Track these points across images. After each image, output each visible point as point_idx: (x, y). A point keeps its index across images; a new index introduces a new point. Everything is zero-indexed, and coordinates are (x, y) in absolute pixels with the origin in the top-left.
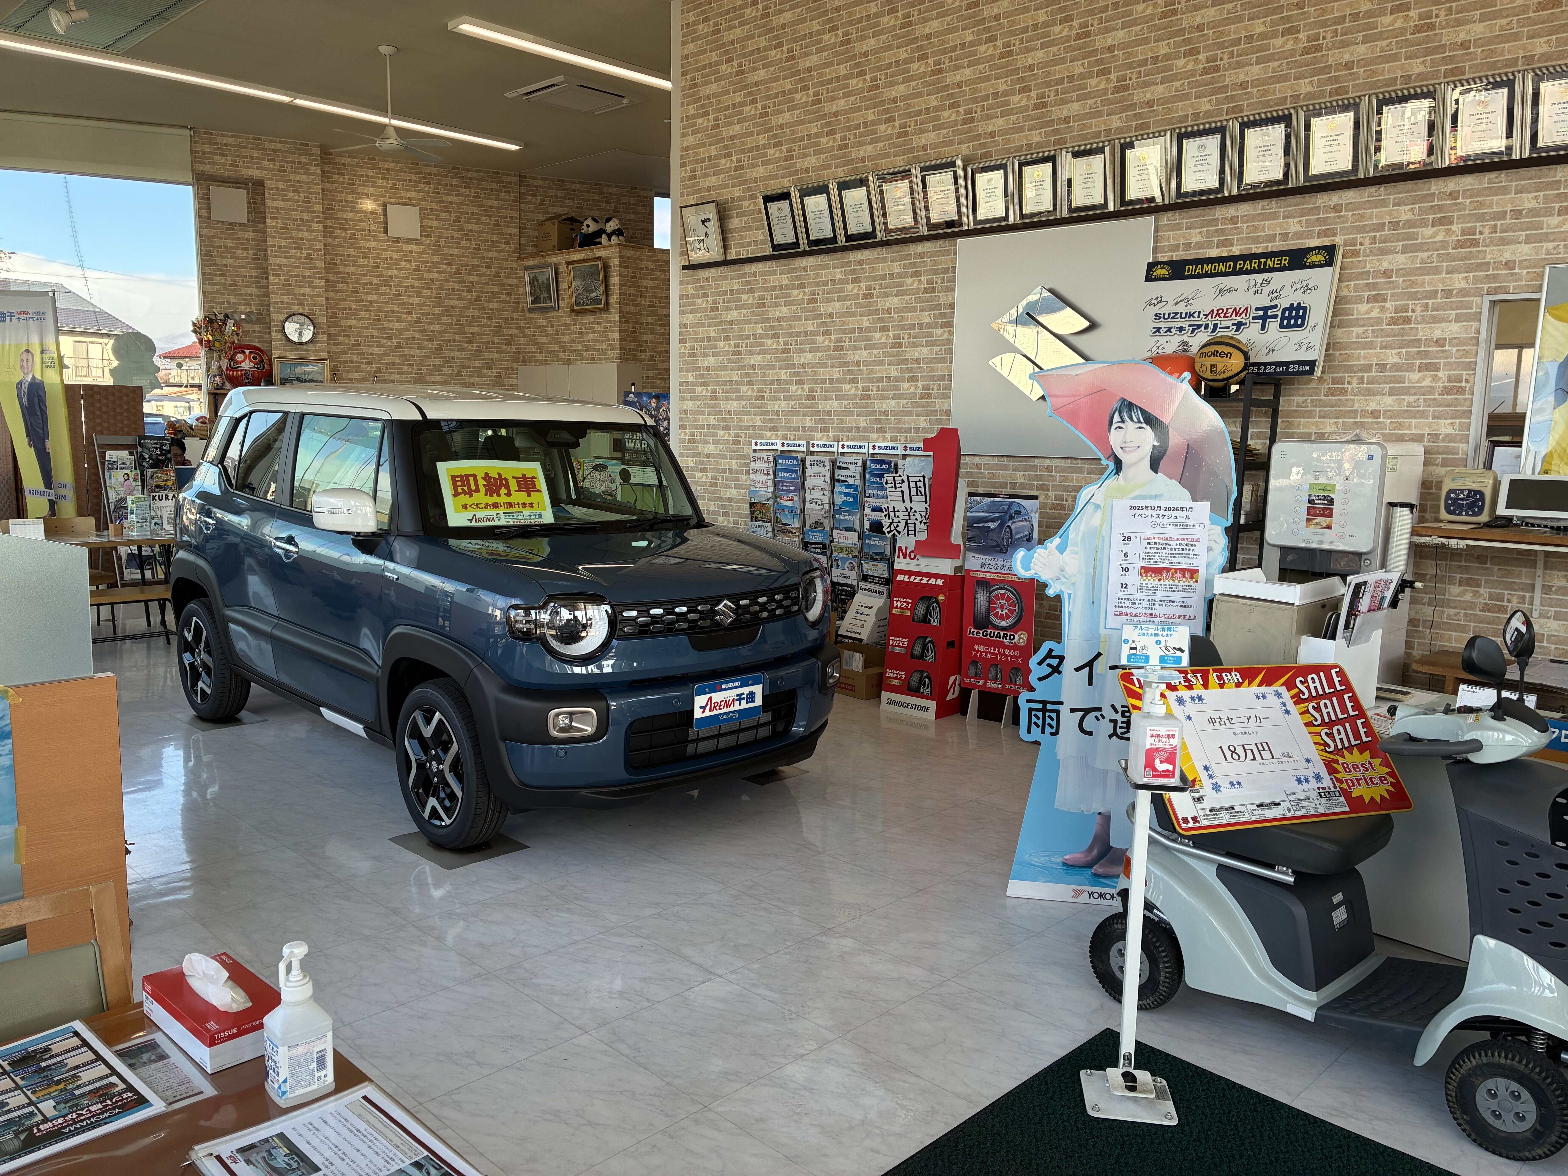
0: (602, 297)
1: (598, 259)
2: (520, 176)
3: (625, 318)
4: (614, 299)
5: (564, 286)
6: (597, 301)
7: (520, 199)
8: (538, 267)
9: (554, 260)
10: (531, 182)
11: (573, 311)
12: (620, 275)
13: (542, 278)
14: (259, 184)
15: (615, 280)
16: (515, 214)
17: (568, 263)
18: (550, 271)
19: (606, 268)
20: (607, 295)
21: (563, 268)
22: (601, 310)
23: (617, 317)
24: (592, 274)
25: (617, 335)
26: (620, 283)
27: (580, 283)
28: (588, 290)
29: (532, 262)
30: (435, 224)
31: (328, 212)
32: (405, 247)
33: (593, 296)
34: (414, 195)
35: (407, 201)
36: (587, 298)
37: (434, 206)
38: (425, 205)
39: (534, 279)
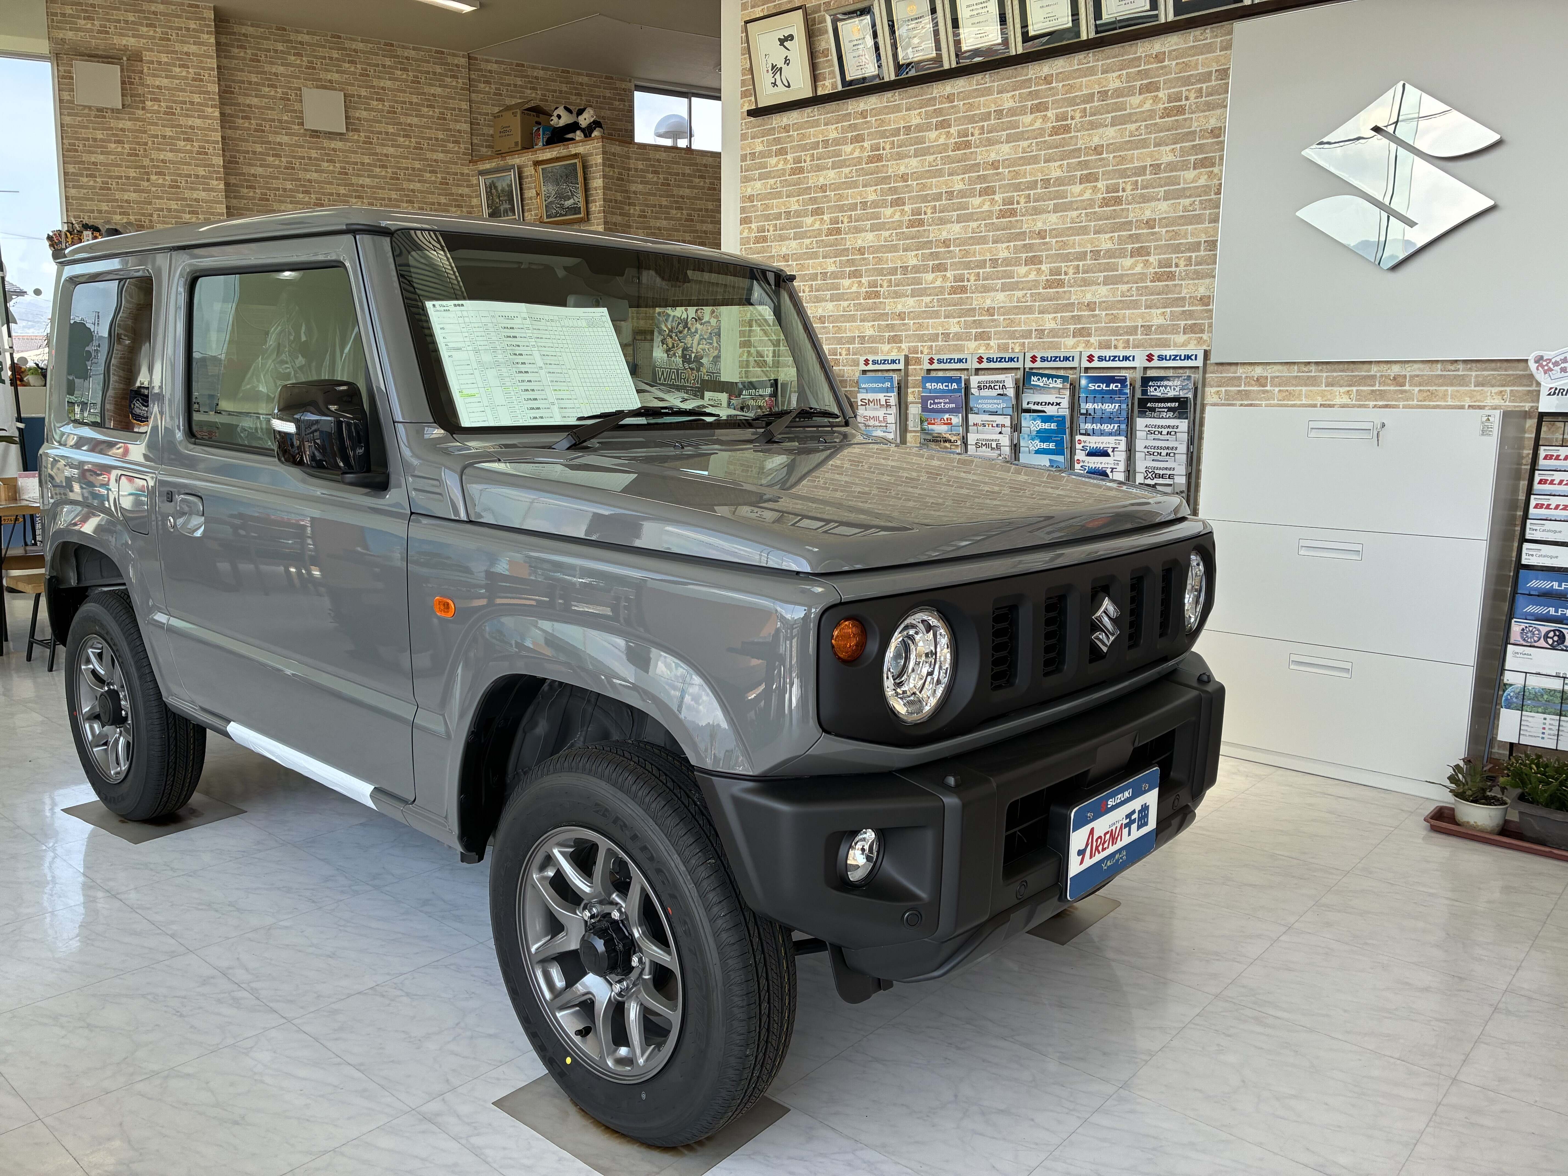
0: (582, 205)
1: (576, 156)
2: (469, 58)
4: (597, 206)
5: (530, 193)
6: (575, 210)
7: (470, 86)
8: (495, 170)
9: (516, 160)
10: (483, 65)
12: (604, 177)
13: (501, 185)
14: (136, 57)
15: (597, 183)
16: (465, 106)
17: (537, 163)
18: (512, 175)
19: (585, 167)
20: (587, 202)
21: (529, 171)
22: (580, 221)
24: (569, 174)
26: (605, 188)
27: (552, 189)
28: (561, 196)
29: (487, 166)
30: (364, 114)
31: (226, 96)
32: (326, 143)
33: (568, 203)
34: (336, 77)
35: (328, 86)
36: (562, 207)
37: (363, 92)
38: (351, 90)
39: (491, 188)
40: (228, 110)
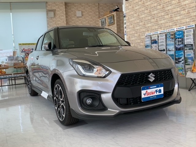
0: (113, 22)
1: (112, 15)
2: (98, 4)
3: (117, 25)
4: (115, 22)
5: (106, 21)
6: (112, 23)
7: (99, 8)
8: (102, 19)
9: (105, 17)
10: (100, 4)
11: (108, 26)
13: (103, 21)
14: (55, 10)
15: (115, 18)
16: (98, 10)
17: (107, 17)
18: (104, 19)
19: (114, 16)
20: (114, 21)
21: (106, 18)
22: (113, 24)
23: (116, 25)
24: (111, 18)
25: (116, 28)
26: (117, 19)
27: (109, 20)
28: (111, 21)
29: (101, 18)
30: (84, 14)
31: (66, 14)
32: (79, 18)
33: (111, 22)
34: (80, 9)
35: (79, 11)
36: (111, 23)
37: (84, 11)
38: (82, 11)
39: (101, 21)
40: (67, 16)
